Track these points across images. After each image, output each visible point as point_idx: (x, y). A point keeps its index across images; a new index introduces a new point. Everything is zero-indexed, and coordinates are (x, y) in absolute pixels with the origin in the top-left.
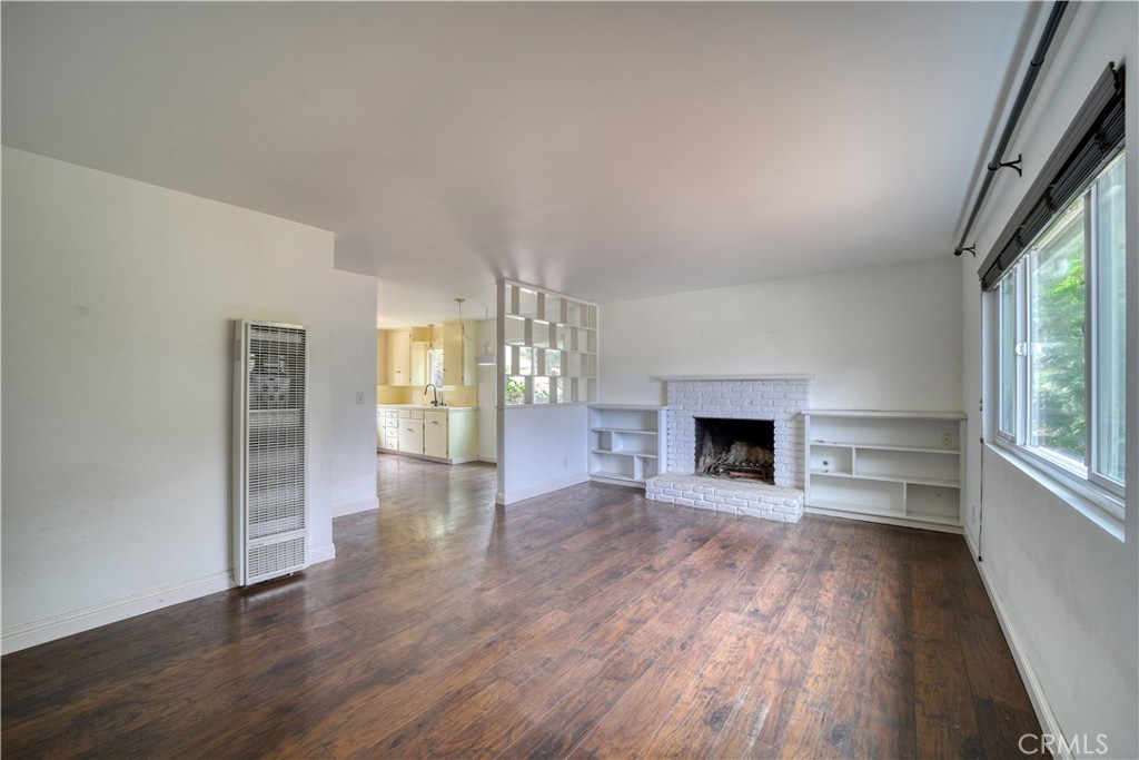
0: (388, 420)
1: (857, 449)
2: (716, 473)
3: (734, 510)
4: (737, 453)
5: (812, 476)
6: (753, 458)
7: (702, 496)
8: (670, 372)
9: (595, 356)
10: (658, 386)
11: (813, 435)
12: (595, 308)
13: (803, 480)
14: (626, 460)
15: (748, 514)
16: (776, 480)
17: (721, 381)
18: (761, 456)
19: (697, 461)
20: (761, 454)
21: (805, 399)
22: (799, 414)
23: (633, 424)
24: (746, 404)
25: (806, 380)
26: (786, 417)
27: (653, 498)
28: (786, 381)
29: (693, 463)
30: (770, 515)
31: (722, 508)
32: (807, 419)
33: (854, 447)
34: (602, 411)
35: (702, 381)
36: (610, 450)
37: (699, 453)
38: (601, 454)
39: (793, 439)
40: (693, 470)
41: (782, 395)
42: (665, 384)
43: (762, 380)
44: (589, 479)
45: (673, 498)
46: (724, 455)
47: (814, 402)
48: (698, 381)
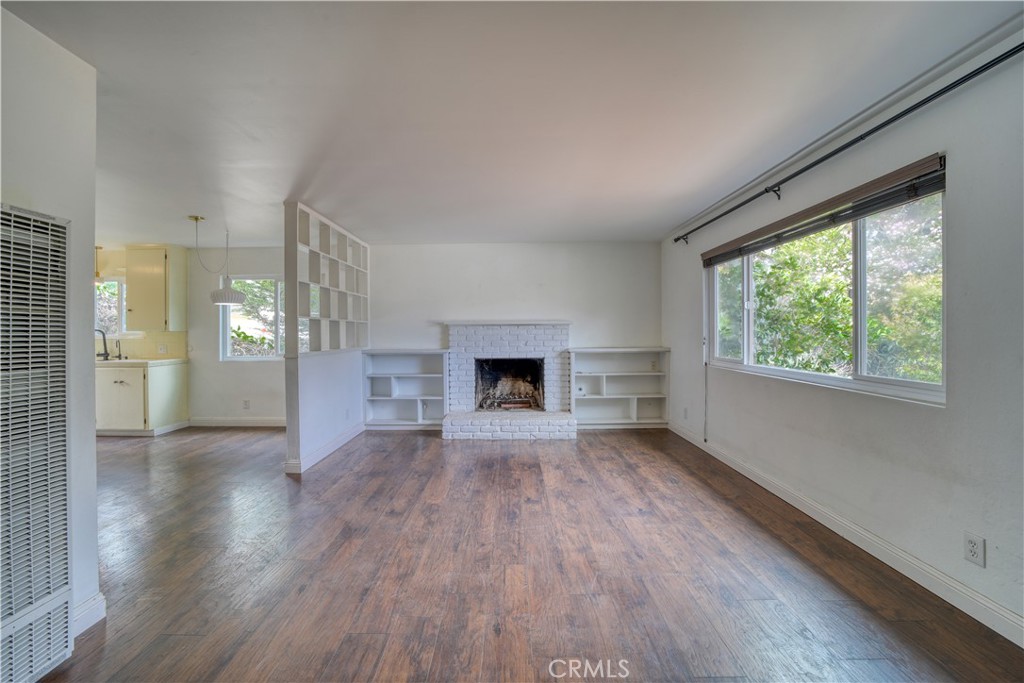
1: (606, 377)
2: (491, 407)
4: (503, 386)
5: (576, 400)
7: (498, 429)
8: (449, 317)
9: (366, 299)
10: (436, 330)
11: (577, 367)
12: (366, 248)
13: (570, 404)
14: (407, 405)
15: (539, 437)
16: (546, 407)
17: (500, 325)
19: (476, 398)
20: (523, 387)
21: (567, 340)
22: (565, 352)
23: (411, 368)
24: (521, 345)
25: (568, 325)
26: (554, 355)
27: (451, 438)
28: (553, 326)
29: (474, 400)
30: (558, 435)
31: (517, 436)
32: (573, 356)
33: (605, 375)
35: (483, 326)
36: (390, 396)
37: (476, 391)
38: (373, 401)
39: (560, 372)
40: (474, 406)
41: (550, 337)
42: (445, 329)
43: (535, 325)
44: (364, 428)
45: (471, 434)
46: (491, 391)
47: (575, 342)
48: (479, 325)
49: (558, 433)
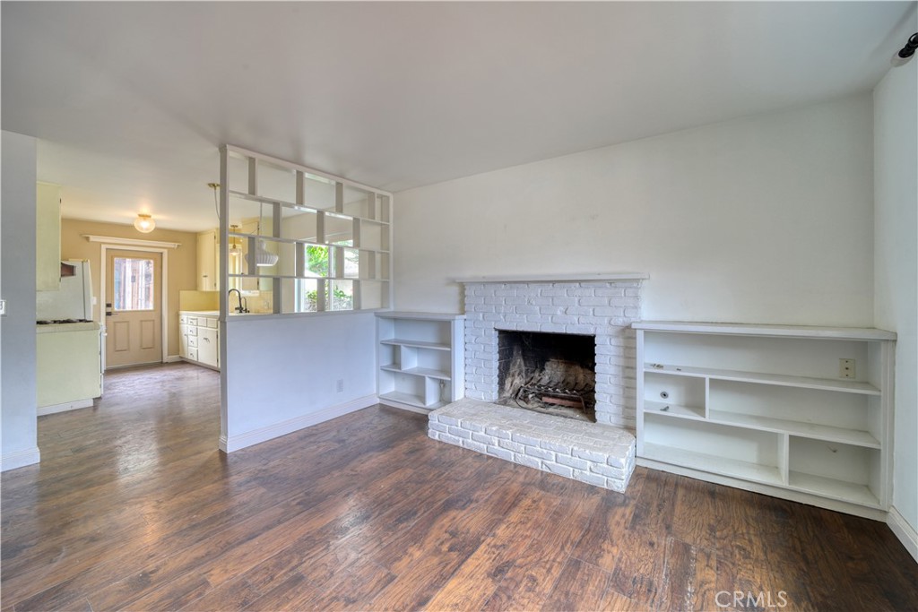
0: (190, 327)
1: (712, 380)
2: (525, 399)
3: (536, 463)
4: (553, 372)
5: (646, 415)
6: (571, 379)
7: (495, 441)
8: (468, 274)
9: (388, 254)
10: (455, 290)
11: (647, 356)
12: (388, 197)
13: (634, 418)
14: (418, 381)
15: (556, 471)
16: (597, 416)
17: (528, 283)
18: (581, 377)
19: (501, 384)
20: (580, 374)
21: (636, 307)
22: (629, 327)
24: (559, 313)
25: (637, 280)
26: (610, 330)
27: (437, 438)
28: (611, 282)
29: (495, 387)
30: (587, 477)
31: (521, 460)
32: (640, 336)
33: (707, 377)
34: (397, 320)
35: (505, 283)
36: (400, 368)
37: (504, 372)
38: (392, 372)
39: (621, 362)
40: (495, 396)
41: (606, 302)
42: (462, 286)
43: (582, 281)
44: (378, 401)
45: (461, 439)
46: (537, 375)
47: (649, 311)
48: (500, 283)
49: (588, 473)
